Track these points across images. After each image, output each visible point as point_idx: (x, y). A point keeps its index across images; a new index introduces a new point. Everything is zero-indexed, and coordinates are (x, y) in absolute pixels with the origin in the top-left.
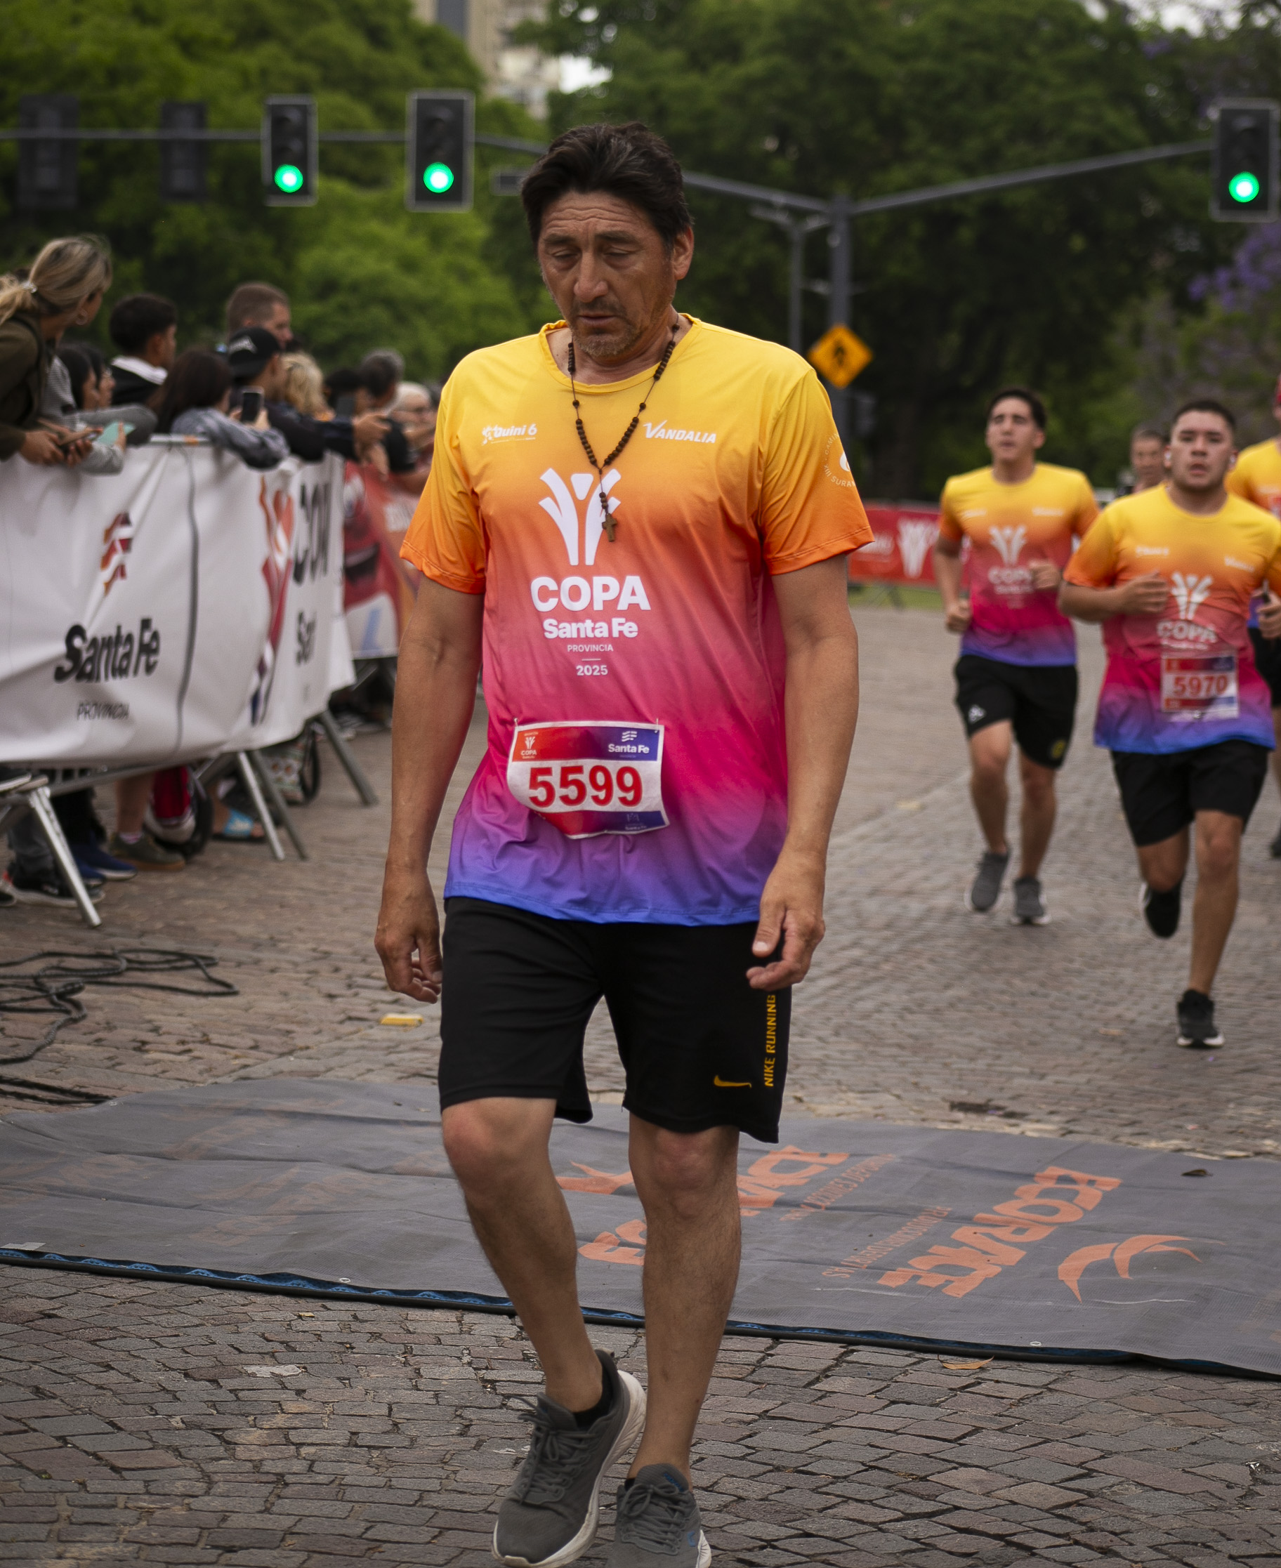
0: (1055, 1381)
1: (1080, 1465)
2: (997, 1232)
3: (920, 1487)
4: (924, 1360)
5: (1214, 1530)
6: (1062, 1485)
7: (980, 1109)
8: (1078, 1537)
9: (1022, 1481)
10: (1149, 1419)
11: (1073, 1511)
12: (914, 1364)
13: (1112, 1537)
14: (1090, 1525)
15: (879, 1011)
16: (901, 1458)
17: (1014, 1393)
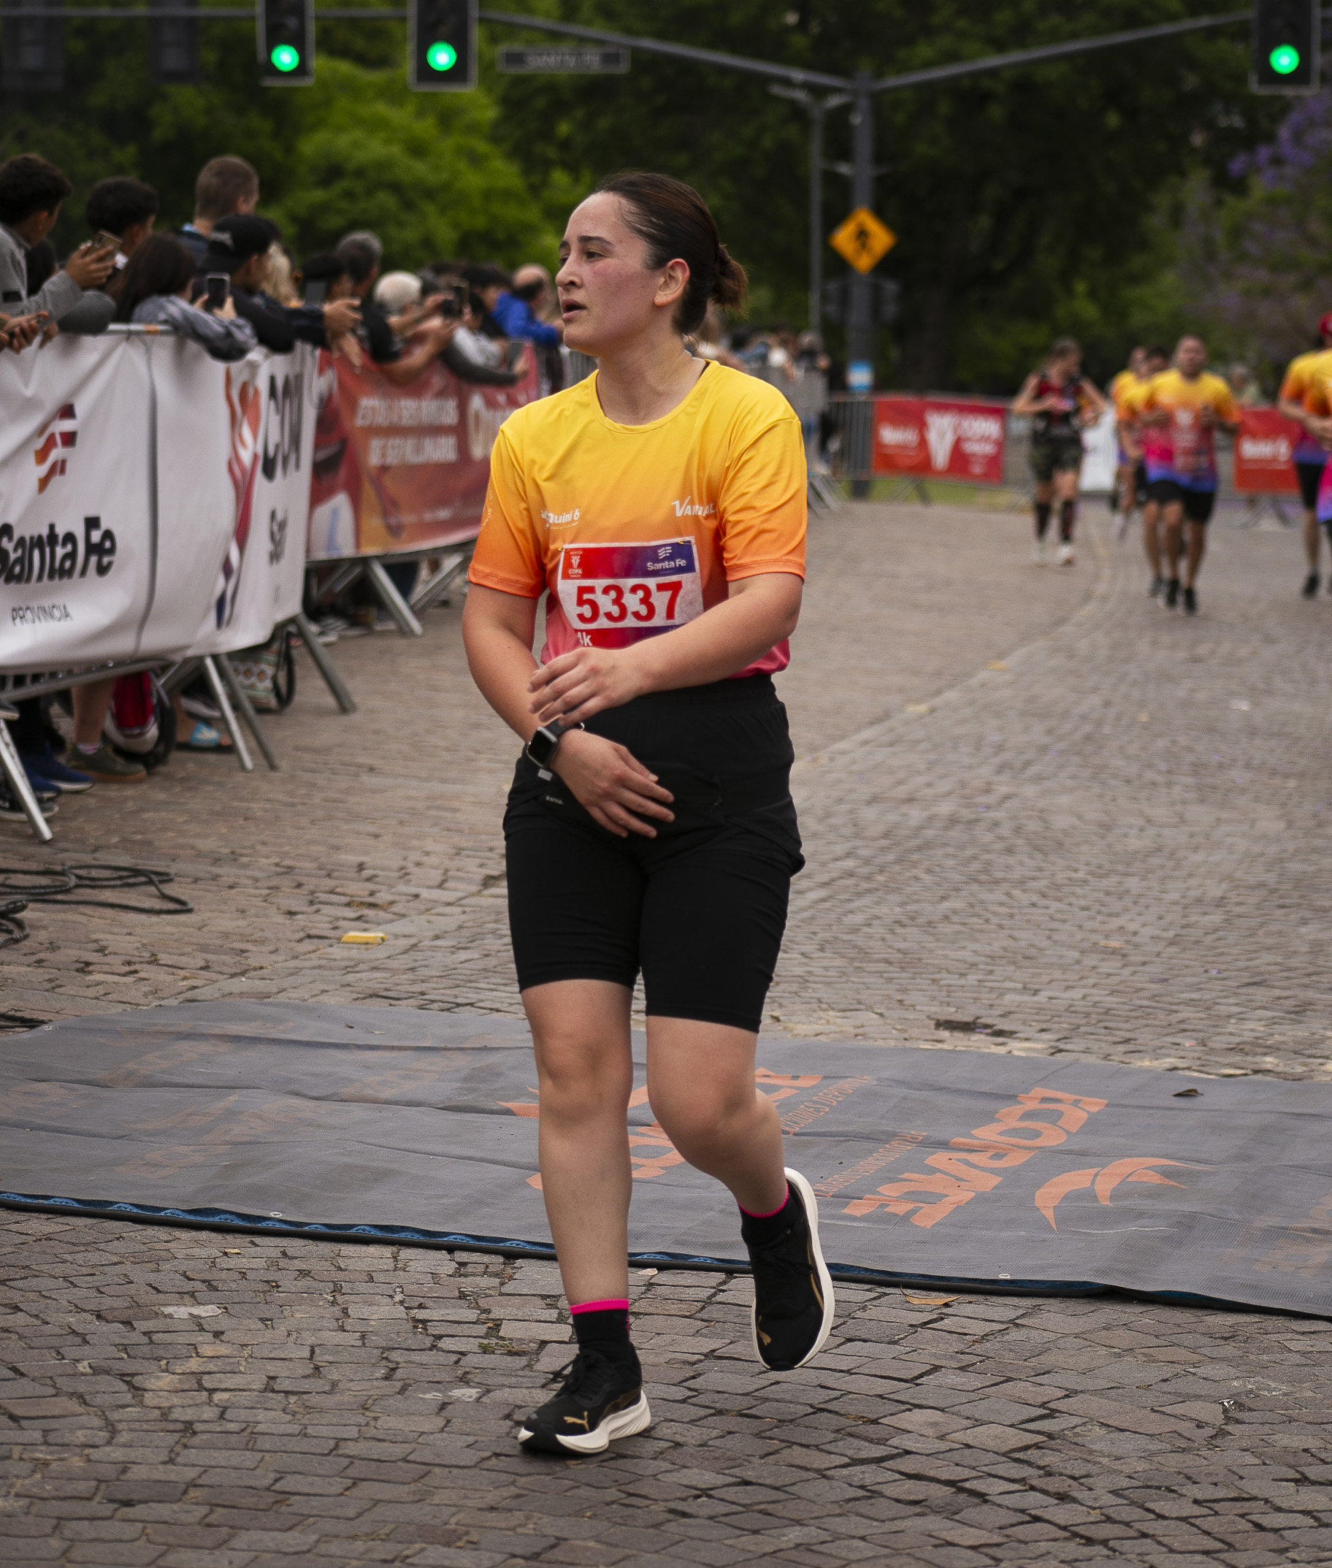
0: (1023, 1316)
1: (1043, 1405)
2: (972, 1158)
3: (871, 1430)
4: (886, 1294)
5: (1179, 1473)
6: (1021, 1426)
7: (967, 1027)
8: (1035, 1483)
9: (979, 1423)
10: (1119, 1355)
11: (1032, 1455)
12: (875, 1298)
13: (1071, 1482)
14: (1047, 1469)
15: (869, 925)
16: (852, 1399)
17: (979, 1328)
